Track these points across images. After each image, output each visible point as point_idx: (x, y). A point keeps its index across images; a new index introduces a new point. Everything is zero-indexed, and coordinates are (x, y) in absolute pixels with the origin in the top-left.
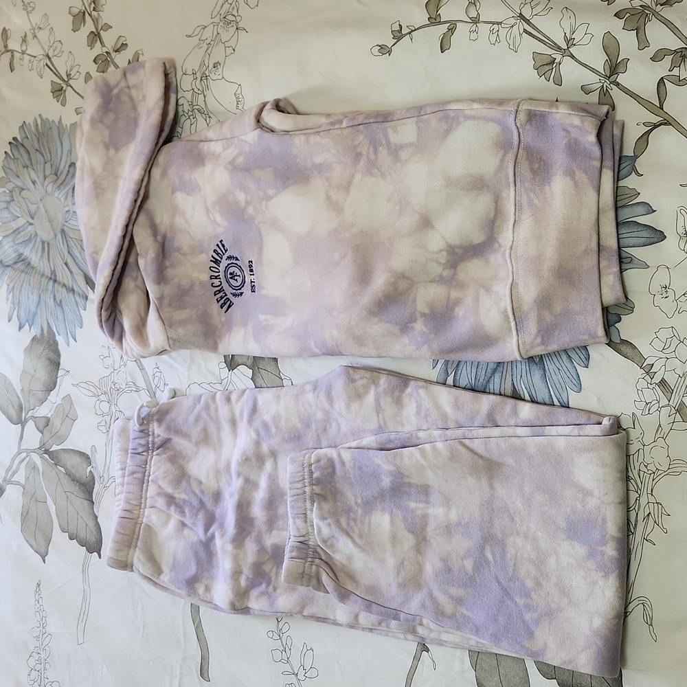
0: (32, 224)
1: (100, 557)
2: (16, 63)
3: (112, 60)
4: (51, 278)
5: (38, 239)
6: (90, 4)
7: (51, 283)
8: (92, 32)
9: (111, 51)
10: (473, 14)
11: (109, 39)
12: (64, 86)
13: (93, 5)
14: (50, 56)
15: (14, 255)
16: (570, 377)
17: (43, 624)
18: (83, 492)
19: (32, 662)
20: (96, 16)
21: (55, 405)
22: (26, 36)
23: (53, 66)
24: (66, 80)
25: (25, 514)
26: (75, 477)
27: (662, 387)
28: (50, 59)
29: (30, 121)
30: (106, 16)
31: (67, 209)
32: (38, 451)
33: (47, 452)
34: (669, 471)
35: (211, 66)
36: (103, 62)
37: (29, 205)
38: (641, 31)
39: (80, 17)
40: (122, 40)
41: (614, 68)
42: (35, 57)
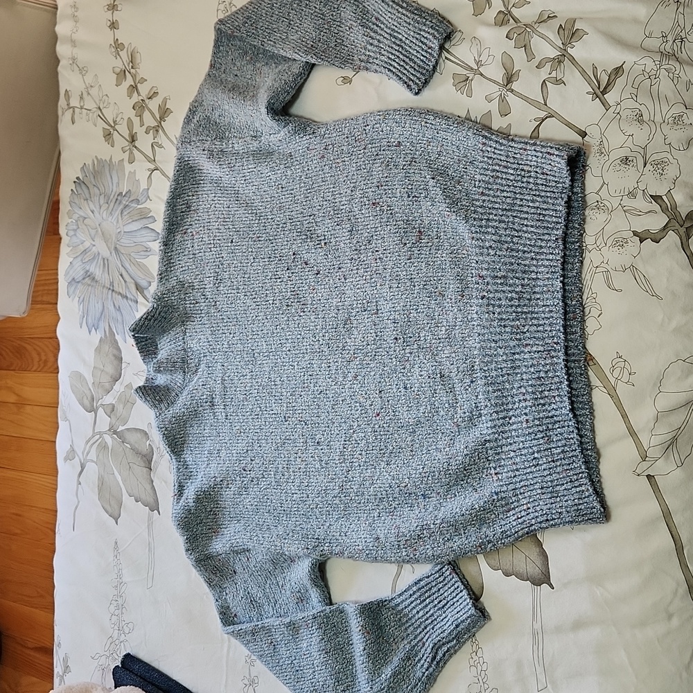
0: (94, 245)
1: (159, 514)
2: (76, 117)
3: (146, 105)
4: (110, 289)
5: (100, 257)
6: (129, 64)
7: (110, 292)
8: (131, 85)
9: (145, 99)
11: (144, 90)
12: (112, 130)
13: (131, 64)
14: (101, 108)
15: (82, 273)
17: (120, 576)
18: (144, 462)
19: (112, 608)
20: (134, 72)
21: (119, 393)
22: (82, 94)
23: (103, 115)
24: (113, 125)
25: (100, 486)
26: (138, 451)
28: (101, 110)
29: (89, 162)
30: (142, 72)
31: (119, 230)
32: (108, 432)
33: (115, 432)
36: (140, 108)
37: (90, 230)
38: (528, 47)
39: (122, 75)
40: (154, 89)
41: (510, 78)
42: (90, 110)
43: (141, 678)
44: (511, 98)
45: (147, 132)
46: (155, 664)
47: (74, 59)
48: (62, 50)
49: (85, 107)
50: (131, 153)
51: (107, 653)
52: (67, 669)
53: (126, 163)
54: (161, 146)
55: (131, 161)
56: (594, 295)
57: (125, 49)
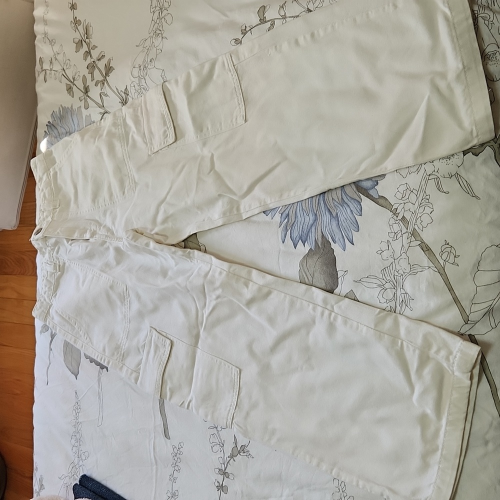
1: (107, 371)
2: (47, 77)
3: (96, 65)
6: (85, 35)
8: (87, 51)
9: (96, 61)
10: (283, 13)
11: (95, 54)
12: (72, 85)
14: (65, 69)
16: (353, 223)
17: (77, 418)
19: (73, 441)
20: (88, 42)
22: (51, 60)
23: (66, 74)
24: (73, 81)
25: (65, 351)
27: (403, 221)
28: (64, 71)
29: (57, 110)
30: (94, 41)
34: (411, 272)
35: (149, 61)
36: (92, 67)
39: (80, 44)
40: (102, 54)
42: (57, 71)
43: (94, 492)
45: (96, 85)
46: (104, 483)
47: (45, 34)
48: (38, 28)
49: (53, 69)
50: (86, 101)
51: (70, 475)
52: (42, 487)
53: (83, 109)
54: (106, 95)
55: (87, 108)
56: (428, 197)
57: (82, 24)
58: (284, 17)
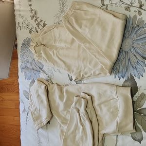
0: (28, 59)
2: (21, 28)
3: (40, 24)
5: (29, 62)
7: (33, 70)
8: (35, 19)
10: (111, 2)
11: (39, 20)
12: (31, 31)
15: (25, 66)
16: (142, 69)
20: (36, 16)
22: (23, 23)
28: (28, 26)
29: (26, 39)
39: (33, 17)
41: (141, 6)
44: (142, 11)
47: (20, 15)
49: (23, 26)
57: (34, 11)
58: (112, 4)
